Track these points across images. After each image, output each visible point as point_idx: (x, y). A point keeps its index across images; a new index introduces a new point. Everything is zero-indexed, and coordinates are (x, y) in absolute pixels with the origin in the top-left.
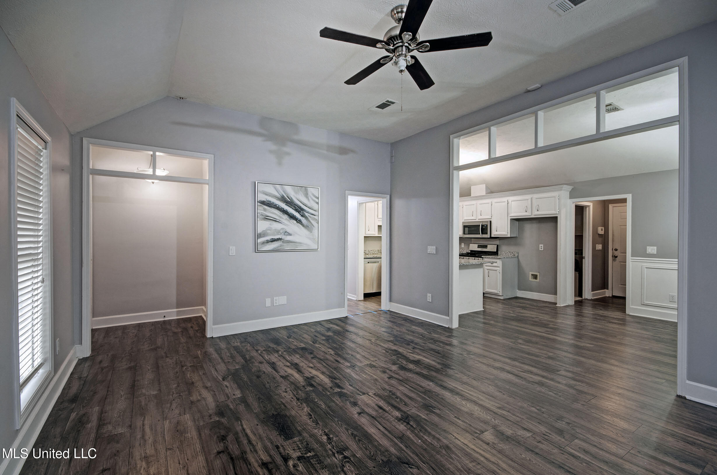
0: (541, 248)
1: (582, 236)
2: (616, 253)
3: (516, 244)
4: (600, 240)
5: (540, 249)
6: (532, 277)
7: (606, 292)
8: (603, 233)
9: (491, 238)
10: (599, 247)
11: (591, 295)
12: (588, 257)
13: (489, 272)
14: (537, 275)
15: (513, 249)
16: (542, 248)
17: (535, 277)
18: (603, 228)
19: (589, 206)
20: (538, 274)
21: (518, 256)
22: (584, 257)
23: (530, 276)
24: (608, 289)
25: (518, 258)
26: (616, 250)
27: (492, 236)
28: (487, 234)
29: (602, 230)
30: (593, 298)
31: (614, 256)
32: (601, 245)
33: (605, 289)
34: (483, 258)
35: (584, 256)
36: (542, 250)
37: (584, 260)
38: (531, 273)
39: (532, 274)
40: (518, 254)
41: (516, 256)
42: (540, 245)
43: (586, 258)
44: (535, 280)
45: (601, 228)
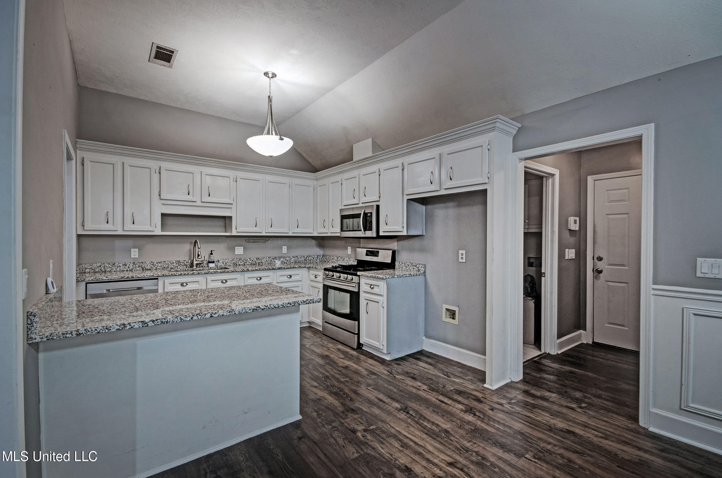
0: (462, 258)
1: (541, 233)
2: (600, 265)
3: (422, 250)
4: (572, 240)
5: (460, 260)
6: (448, 313)
7: (582, 335)
8: (577, 229)
9: (379, 237)
10: (570, 254)
11: (556, 345)
12: (552, 273)
13: (367, 303)
14: (455, 311)
15: (417, 258)
16: (464, 256)
17: (452, 314)
18: (578, 219)
19: (553, 175)
20: (456, 309)
21: (425, 272)
22: (544, 273)
23: (444, 311)
24: (585, 330)
25: (425, 275)
26: (600, 259)
27: (381, 234)
28: (371, 229)
29: (575, 222)
30: (559, 352)
31: (597, 270)
32: (573, 251)
33: (579, 329)
34: (359, 276)
35: (543, 271)
36: (464, 261)
37: (543, 278)
38: (445, 306)
39: (447, 310)
40: (425, 267)
41: (422, 272)
42: (461, 252)
43: (548, 275)
44: (451, 320)
45: (575, 218)
